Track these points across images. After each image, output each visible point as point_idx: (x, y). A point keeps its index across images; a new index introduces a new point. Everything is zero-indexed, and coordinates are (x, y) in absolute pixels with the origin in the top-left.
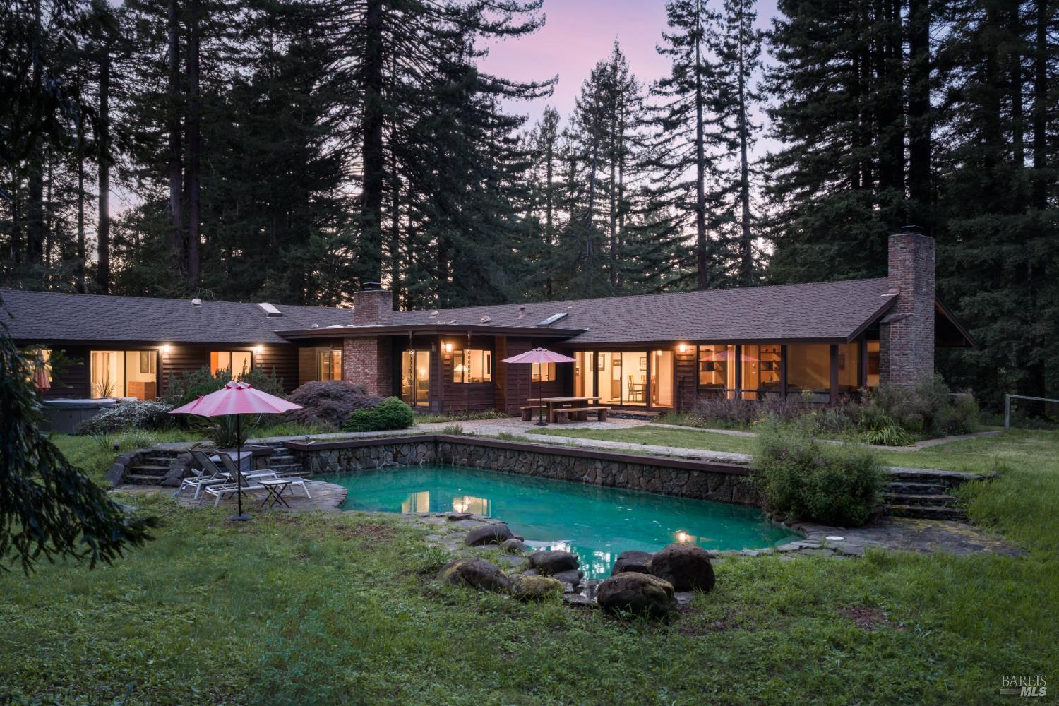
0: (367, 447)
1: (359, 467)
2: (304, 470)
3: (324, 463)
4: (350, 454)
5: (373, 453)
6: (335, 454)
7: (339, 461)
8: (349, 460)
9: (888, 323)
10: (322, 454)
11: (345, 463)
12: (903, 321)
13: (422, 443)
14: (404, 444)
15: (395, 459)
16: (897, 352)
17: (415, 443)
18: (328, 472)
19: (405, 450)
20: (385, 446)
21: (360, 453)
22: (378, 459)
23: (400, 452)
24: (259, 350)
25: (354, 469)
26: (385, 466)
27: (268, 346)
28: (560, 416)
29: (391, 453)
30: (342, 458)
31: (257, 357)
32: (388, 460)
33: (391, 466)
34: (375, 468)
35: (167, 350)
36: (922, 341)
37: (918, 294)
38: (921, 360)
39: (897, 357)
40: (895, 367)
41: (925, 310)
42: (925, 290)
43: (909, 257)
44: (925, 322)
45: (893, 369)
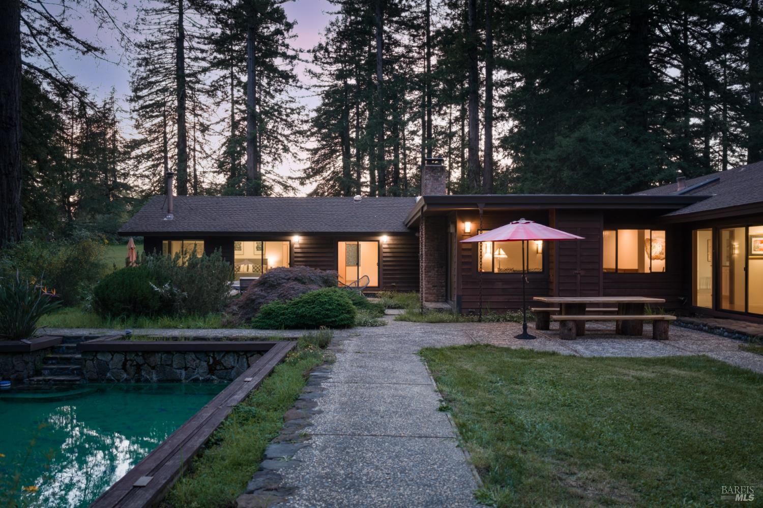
0: (168, 352)
2: (78, 375)
3: (103, 369)
4: (140, 360)
5: (177, 360)
6: (118, 358)
7: (124, 368)
8: (139, 367)
10: (100, 357)
11: (132, 370)
14: (227, 352)
15: (211, 370)
17: (246, 352)
18: (109, 380)
19: (229, 361)
20: (195, 352)
21: (156, 359)
22: (186, 368)
23: (219, 363)
24: (385, 239)
25: (147, 381)
26: (196, 380)
27: (392, 234)
28: (571, 325)
29: (205, 364)
30: (129, 363)
31: (384, 246)
32: (201, 372)
33: (207, 381)
34: (180, 381)
35: (297, 240)
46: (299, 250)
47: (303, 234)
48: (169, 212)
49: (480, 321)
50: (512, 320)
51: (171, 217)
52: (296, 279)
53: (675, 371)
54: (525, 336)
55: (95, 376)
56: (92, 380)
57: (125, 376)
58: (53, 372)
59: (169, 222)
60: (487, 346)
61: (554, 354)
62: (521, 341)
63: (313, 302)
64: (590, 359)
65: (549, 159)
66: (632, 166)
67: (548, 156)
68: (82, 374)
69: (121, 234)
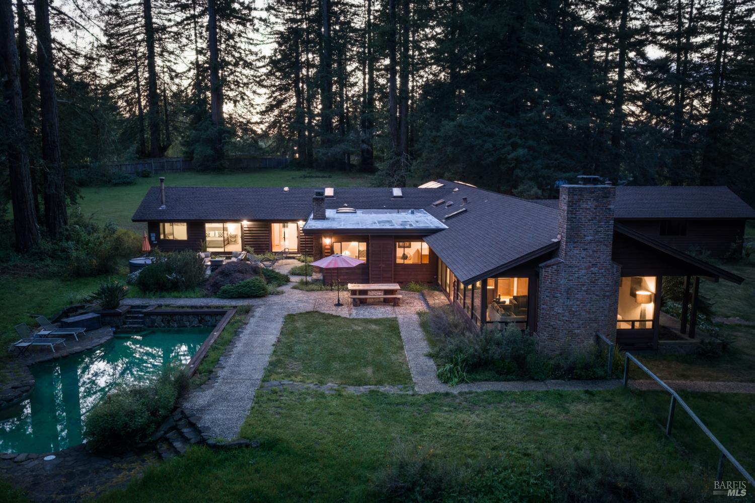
0: (181, 315)
1: (175, 325)
2: (142, 324)
3: (153, 322)
4: (169, 318)
5: (185, 318)
6: (160, 318)
7: (162, 321)
8: (169, 321)
9: (542, 267)
10: (152, 317)
11: (166, 323)
12: (556, 267)
13: (220, 314)
14: (206, 315)
15: (200, 322)
16: (548, 294)
17: (215, 314)
18: (156, 327)
19: (208, 318)
20: (193, 315)
21: (176, 318)
22: (189, 321)
23: (203, 319)
24: (301, 223)
25: (173, 327)
26: (194, 326)
28: (357, 300)
29: (197, 319)
30: (164, 320)
31: (301, 228)
32: (195, 322)
33: (198, 327)
34: (186, 327)
35: (246, 223)
36: (584, 285)
37: (576, 242)
38: (578, 303)
39: (548, 299)
40: (545, 306)
41: (590, 256)
42: (590, 238)
43: (566, 208)
44: (589, 267)
45: (543, 309)
46: (247, 229)
47: (250, 220)
48: (162, 204)
51: (164, 206)
52: (239, 271)
54: (339, 305)
55: (150, 325)
56: (149, 327)
57: (163, 325)
58: (131, 323)
59: (163, 211)
60: (317, 312)
63: (246, 286)
65: (439, 136)
66: (494, 146)
68: (144, 324)
69: (134, 221)
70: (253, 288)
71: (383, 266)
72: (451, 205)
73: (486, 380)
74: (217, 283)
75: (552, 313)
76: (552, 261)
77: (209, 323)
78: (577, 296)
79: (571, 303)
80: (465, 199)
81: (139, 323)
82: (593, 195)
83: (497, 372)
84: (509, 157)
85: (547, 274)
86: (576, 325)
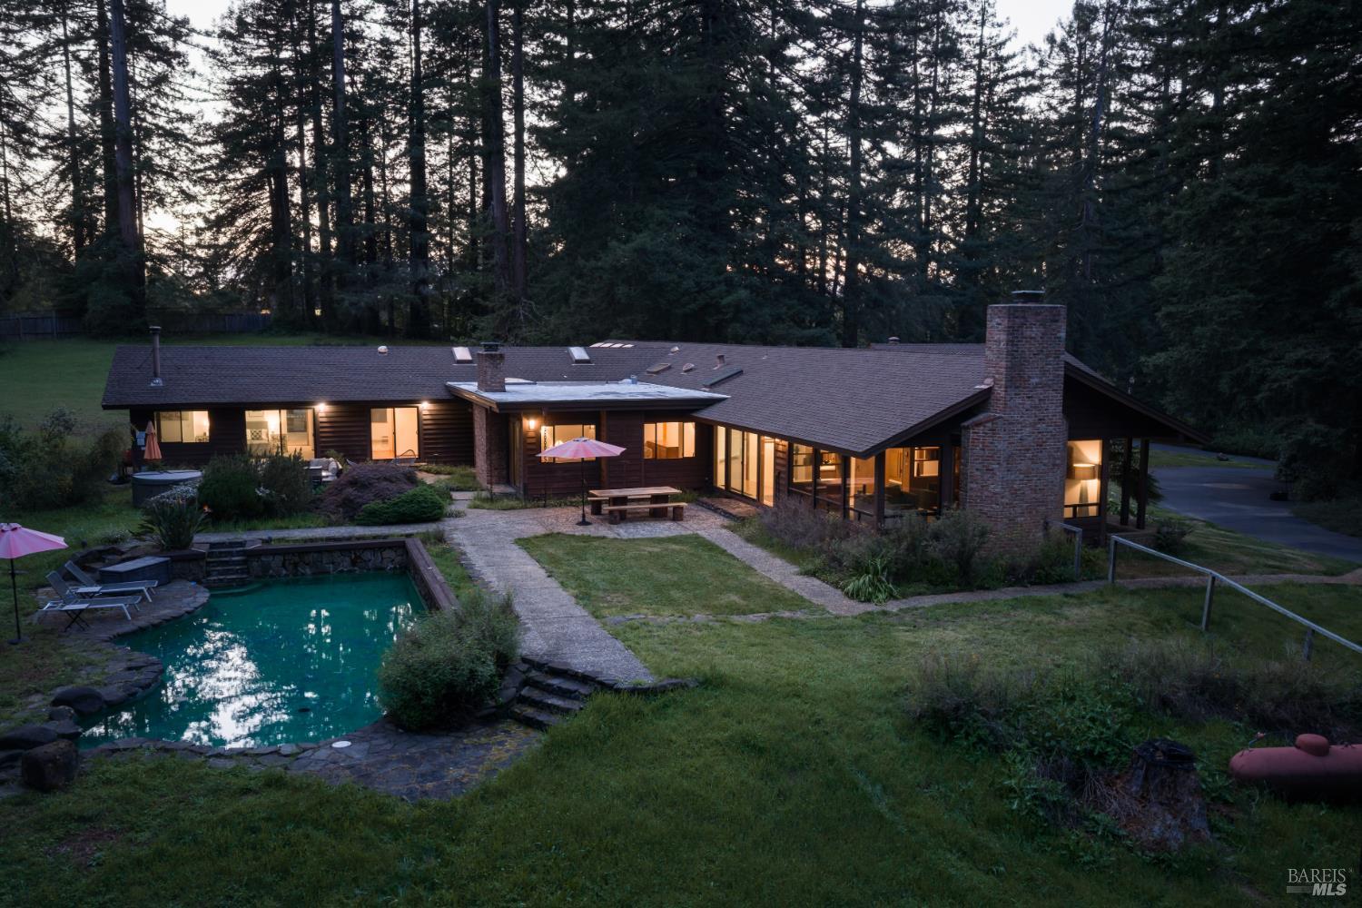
1: (308, 571)
2: (245, 573)
3: (266, 568)
4: (297, 559)
5: (325, 558)
6: (279, 559)
7: (284, 566)
8: (296, 565)
9: (968, 428)
10: (263, 559)
11: (291, 567)
12: (989, 425)
13: (390, 548)
14: (365, 549)
15: (354, 563)
16: (979, 466)
17: (380, 548)
18: (271, 576)
19: (367, 555)
20: (340, 550)
21: (309, 558)
22: (333, 563)
23: (360, 557)
24: (426, 406)
25: (303, 574)
26: (342, 571)
27: (433, 401)
28: (617, 514)
29: (347, 559)
30: (287, 562)
31: (424, 413)
32: (345, 564)
33: (350, 571)
34: (328, 573)
35: (322, 409)
36: (1028, 450)
37: (1017, 387)
38: (1022, 476)
39: (978, 473)
40: (974, 486)
41: (1035, 407)
42: (1036, 380)
43: (1003, 337)
44: (1035, 424)
45: (971, 489)
46: (325, 419)
47: (331, 403)
48: (156, 375)
49: (545, 506)
50: (572, 504)
51: (159, 382)
52: (386, 479)
53: (674, 547)
54: (584, 523)
55: (260, 573)
56: (258, 577)
57: (284, 572)
58: (220, 573)
60: (559, 533)
61: (604, 538)
62: (581, 528)
64: (626, 540)
66: (698, 284)
67: (600, 264)
68: (248, 573)
69: (105, 407)
70: (424, 505)
71: (628, 462)
72: (691, 370)
73: (920, 594)
74: (351, 501)
75: (986, 493)
76: (981, 417)
77: (370, 564)
78: (1019, 467)
79: (1013, 477)
80: (721, 357)
81: (236, 572)
82: (1039, 318)
83: (930, 582)
84: (724, 302)
85: (976, 437)
86: (1019, 510)
